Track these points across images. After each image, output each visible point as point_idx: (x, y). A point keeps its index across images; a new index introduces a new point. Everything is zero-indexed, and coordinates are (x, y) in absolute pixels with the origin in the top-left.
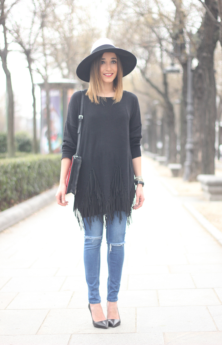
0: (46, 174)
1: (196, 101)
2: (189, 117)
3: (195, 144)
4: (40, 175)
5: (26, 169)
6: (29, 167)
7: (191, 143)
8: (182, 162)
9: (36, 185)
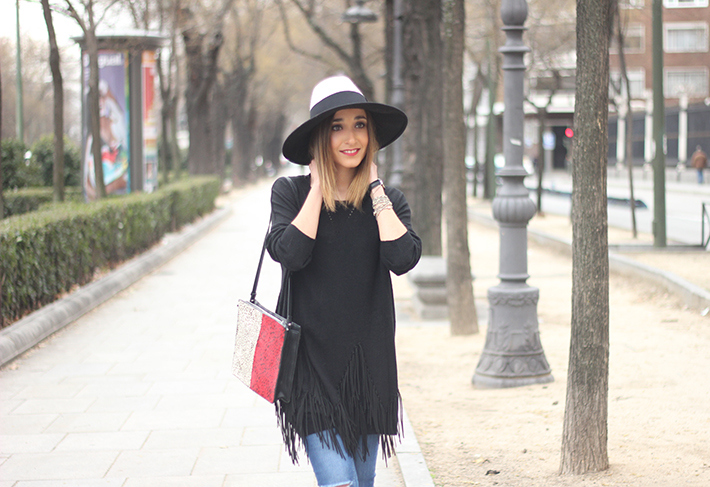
3: (406, 176)
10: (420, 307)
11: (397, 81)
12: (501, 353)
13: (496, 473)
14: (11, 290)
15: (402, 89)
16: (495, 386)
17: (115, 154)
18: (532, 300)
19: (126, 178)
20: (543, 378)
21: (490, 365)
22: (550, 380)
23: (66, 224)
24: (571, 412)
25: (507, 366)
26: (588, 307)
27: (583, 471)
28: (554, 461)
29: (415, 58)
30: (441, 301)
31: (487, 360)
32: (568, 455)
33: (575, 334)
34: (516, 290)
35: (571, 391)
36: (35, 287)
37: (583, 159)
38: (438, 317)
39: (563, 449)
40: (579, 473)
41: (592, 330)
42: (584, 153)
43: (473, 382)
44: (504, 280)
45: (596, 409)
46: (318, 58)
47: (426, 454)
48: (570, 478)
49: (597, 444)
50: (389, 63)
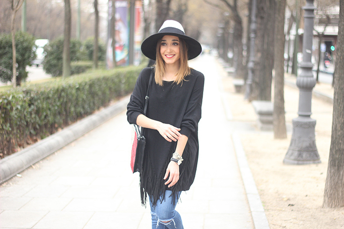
0: (100, 93)
1: (259, 20)
2: (252, 35)
3: (256, 63)
4: (93, 94)
5: (74, 91)
6: (78, 89)
7: (253, 62)
8: (245, 79)
9: (86, 106)
10: (260, 125)
11: (253, 18)
12: (297, 149)
13: (292, 205)
14: (73, 109)
15: (256, 22)
16: (294, 164)
17: (122, 47)
18: (312, 125)
19: (127, 59)
20: (316, 162)
21: (292, 154)
22: (320, 162)
23: (98, 80)
24: (329, 179)
25: (300, 155)
26: (339, 131)
27: (333, 206)
28: (320, 201)
29: (262, 8)
30: (270, 123)
31: (290, 152)
32: (327, 199)
33: (333, 143)
34: (306, 120)
35: (329, 169)
36: (83, 108)
37: (340, 62)
38: (268, 130)
39: (325, 196)
40: (331, 207)
41: (340, 141)
42: (340, 59)
43: (284, 162)
44: (300, 116)
45: (341, 178)
46: (217, 6)
47: (261, 195)
48: (327, 209)
49: (341, 194)
50: (250, 10)
